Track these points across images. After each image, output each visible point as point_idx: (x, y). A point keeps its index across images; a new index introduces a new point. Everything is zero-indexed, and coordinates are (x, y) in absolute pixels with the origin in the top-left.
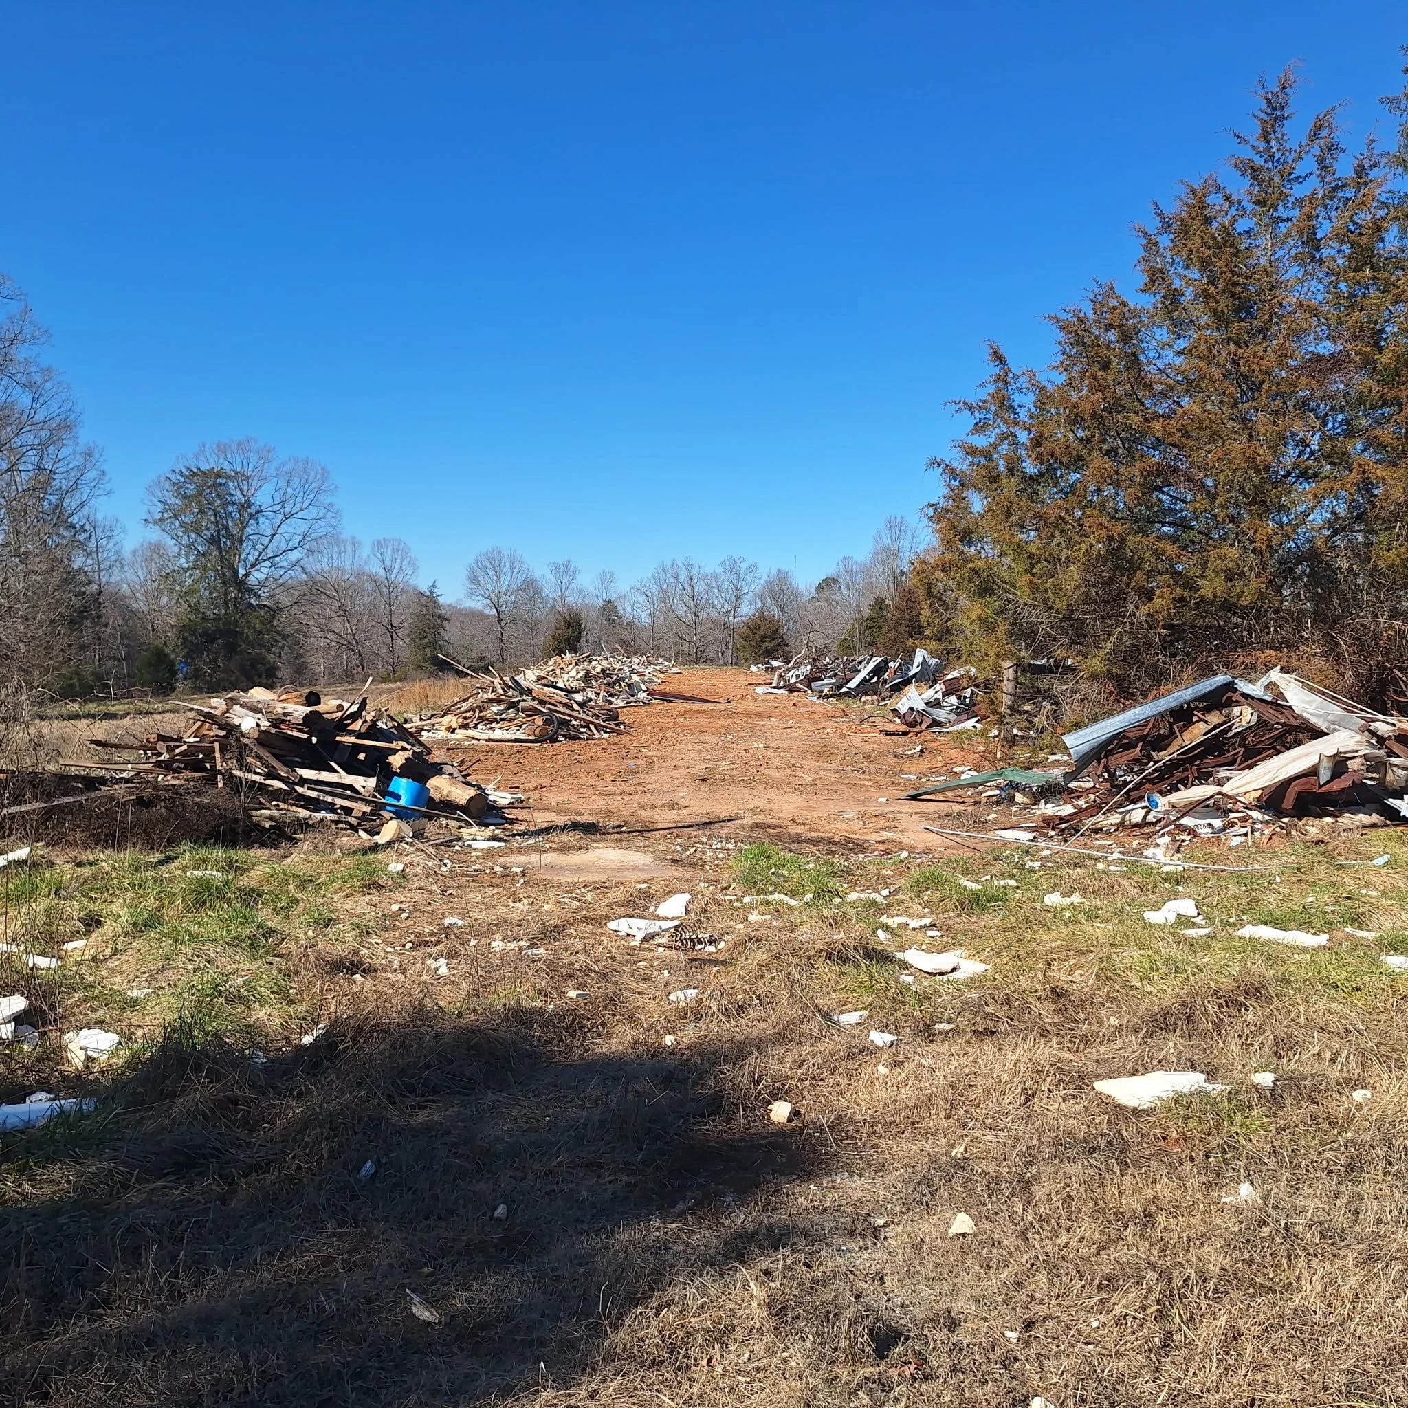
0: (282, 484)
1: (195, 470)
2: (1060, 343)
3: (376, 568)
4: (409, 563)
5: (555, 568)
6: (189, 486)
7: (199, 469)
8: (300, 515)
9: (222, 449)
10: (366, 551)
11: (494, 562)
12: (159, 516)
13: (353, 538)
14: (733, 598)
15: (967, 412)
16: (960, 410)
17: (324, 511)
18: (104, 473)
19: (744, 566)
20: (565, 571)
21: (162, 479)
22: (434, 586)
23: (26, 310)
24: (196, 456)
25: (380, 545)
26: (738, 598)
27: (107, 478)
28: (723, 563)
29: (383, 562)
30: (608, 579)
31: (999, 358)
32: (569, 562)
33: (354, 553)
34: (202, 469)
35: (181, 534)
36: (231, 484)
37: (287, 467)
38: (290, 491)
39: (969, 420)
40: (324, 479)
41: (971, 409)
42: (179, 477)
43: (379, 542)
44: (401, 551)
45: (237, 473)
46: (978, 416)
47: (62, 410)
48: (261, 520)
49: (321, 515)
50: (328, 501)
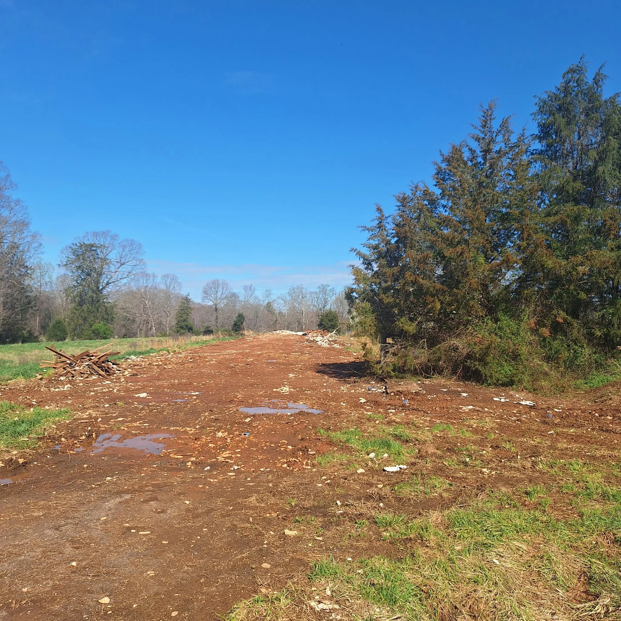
0: (121, 250)
1: (82, 244)
2: (398, 206)
3: (162, 287)
4: (177, 285)
5: (245, 288)
6: (79, 250)
7: (84, 243)
8: (128, 264)
9: (96, 234)
10: (158, 280)
11: (215, 285)
12: (65, 263)
13: (153, 274)
14: (323, 303)
15: (367, 231)
16: (364, 230)
17: (139, 262)
18: (41, 245)
19: (328, 288)
20: (249, 289)
21: (68, 247)
22: (188, 295)
23: (8, 176)
24: (84, 237)
25: (166, 276)
26: (326, 302)
27: (42, 247)
28: (319, 287)
29: (166, 284)
30: (268, 293)
31: (379, 210)
32: (251, 285)
33: (154, 280)
34: (86, 243)
35: (75, 271)
36: (98, 251)
37: (123, 243)
38: (124, 253)
39: (367, 234)
40: (139, 249)
41: (368, 230)
42: (75, 247)
43: (165, 275)
44: (174, 279)
45: (101, 245)
46: (371, 233)
47: (23, 217)
48: (111, 265)
49: (137, 263)
50: (141, 258)
